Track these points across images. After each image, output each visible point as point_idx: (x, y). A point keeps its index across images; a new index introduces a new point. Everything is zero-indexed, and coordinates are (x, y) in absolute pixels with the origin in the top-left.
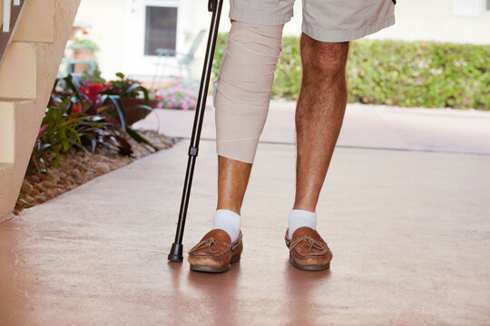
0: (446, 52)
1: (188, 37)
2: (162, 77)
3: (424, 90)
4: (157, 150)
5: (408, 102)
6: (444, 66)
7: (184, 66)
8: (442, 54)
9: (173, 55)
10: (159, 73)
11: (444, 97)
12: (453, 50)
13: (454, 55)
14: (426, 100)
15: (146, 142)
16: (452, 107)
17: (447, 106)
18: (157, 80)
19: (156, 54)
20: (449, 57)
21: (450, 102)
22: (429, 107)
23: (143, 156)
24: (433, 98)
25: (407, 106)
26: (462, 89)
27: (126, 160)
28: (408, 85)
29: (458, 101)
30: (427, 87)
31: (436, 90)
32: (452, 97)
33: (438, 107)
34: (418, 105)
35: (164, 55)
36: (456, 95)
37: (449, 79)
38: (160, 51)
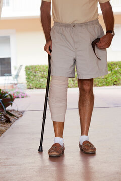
0: (112, 65)
1: (15, 69)
2: (7, 84)
3: (106, 80)
4: (18, 118)
5: (100, 85)
6: (112, 70)
7: (15, 80)
8: (110, 66)
9: (11, 76)
10: (6, 83)
11: (113, 82)
12: (114, 64)
13: (115, 66)
14: (107, 84)
15: (13, 115)
16: (116, 85)
17: (114, 85)
18: (6, 85)
19: (4, 76)
20: (113, 67)
21: (115, 83)
22: (108, 86)
23: (14, 121)
24: (109, 83)
25: (100, 87)
26: (119, 78)
27: (9, 124)
28: (99, 79)
29: (118, 83)
30: (106, 79)
31: (109, 79)
32: (116, 82)
33: (111, 86)
34: (104, 86)
35: (7, 76)
36: (117, 80)
37: (114, 75)
38: (6, 75)
